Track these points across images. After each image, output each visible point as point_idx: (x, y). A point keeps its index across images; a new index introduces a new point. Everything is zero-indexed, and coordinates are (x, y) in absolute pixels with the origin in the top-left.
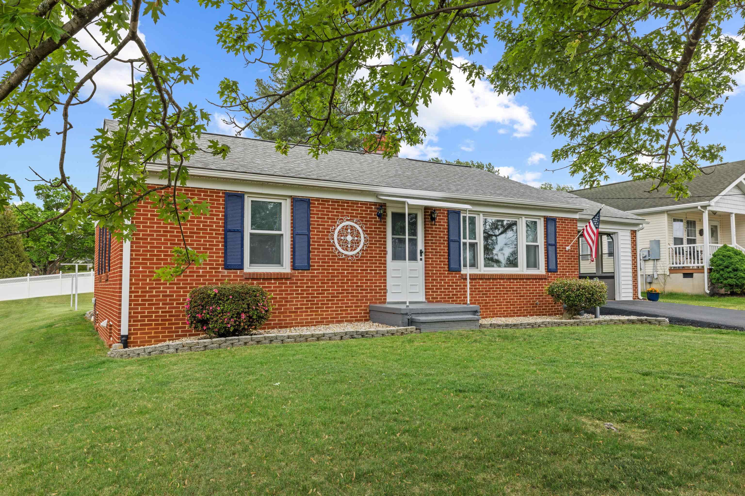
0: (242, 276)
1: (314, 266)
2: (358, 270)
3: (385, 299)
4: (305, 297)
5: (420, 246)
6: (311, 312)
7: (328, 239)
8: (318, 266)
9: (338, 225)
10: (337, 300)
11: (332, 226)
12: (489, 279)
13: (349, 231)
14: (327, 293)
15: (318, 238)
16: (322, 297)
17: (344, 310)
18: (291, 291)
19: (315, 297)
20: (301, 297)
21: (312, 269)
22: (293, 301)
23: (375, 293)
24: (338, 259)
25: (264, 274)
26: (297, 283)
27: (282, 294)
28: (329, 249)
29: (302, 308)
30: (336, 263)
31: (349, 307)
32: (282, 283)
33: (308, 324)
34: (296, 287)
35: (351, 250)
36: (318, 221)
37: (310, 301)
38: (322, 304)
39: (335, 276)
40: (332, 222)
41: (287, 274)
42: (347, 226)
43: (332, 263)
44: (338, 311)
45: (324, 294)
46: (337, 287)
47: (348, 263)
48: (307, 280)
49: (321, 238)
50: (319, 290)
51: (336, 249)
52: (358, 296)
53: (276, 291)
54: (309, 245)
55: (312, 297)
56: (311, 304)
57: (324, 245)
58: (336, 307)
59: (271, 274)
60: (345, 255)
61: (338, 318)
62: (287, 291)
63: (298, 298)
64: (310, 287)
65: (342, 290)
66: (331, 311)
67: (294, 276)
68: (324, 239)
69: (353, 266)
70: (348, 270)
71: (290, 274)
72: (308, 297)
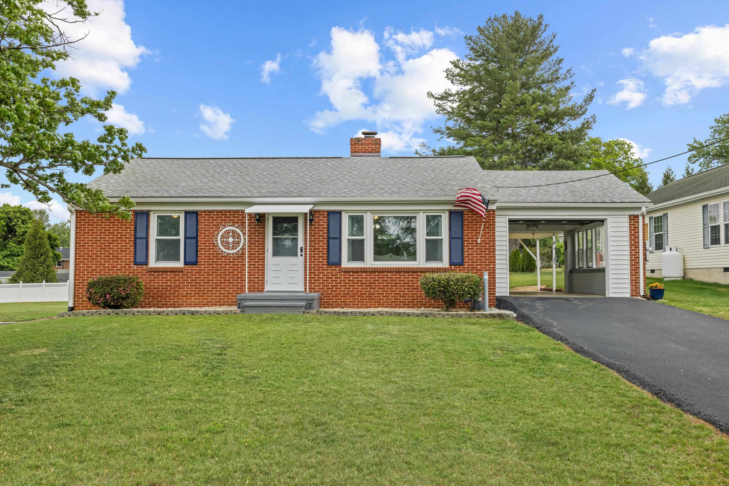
0: (147, 270)
1: (201, 262)
2: (239, 265)
3: (264, 288)
4: (194, 286)
5: (301, 244)
6: (198, 296)
7: (213, 241)
8: (204, 262)
9: (221, 230)
10: (220, 288)
11: (216, 231)
13: (231, 234)
14: (212, 283)
15: (204, 241)
16: (207, 286)
17: (226, 296)
18: (182, 280)
19: (202, 286)
20: (191, 286)
21: (200, 265)
22: (184, 288)
23: (253, 283)
24: (221, 257)
25: (162, 268)
26: (188, 275)
27: (176, 283)
28: (214, 249)
29: (192, 294)
30: (220, 259)
31: (230, 294)
32: (176, 275)
33: (196, 305)
34: (187, 278)
35: (233, 249)
36: (205, 228)
37: (198, 288)
38: (207, 291)
39: (219, 270)
40: (216, 228)
41: (179, 268)
42: (229, 230)
43: (216, 259)
44: (221, 296)
45: (209, 283)
46: (220, 278)
47: (230, 259)
48: (195, 272)
49: (207, 241)
50: (205, 280)
51: (220, 249)
53: (172, 280)
54: (197, 246)
55: (199, 286)
56: (199, 291)
57: (210, 246)
58: (219, 294)
59: (167, 268)
60: (227, 253)
61: (221, 302)
62: (180, 280)
63: (188, 286)
64: (198, 278)
65: (224, 280)
66: (215, 296)
68: (210, 241)
69: (234, 262)
70: (230, 265)
71: (182, 268)
72: (196, 286)
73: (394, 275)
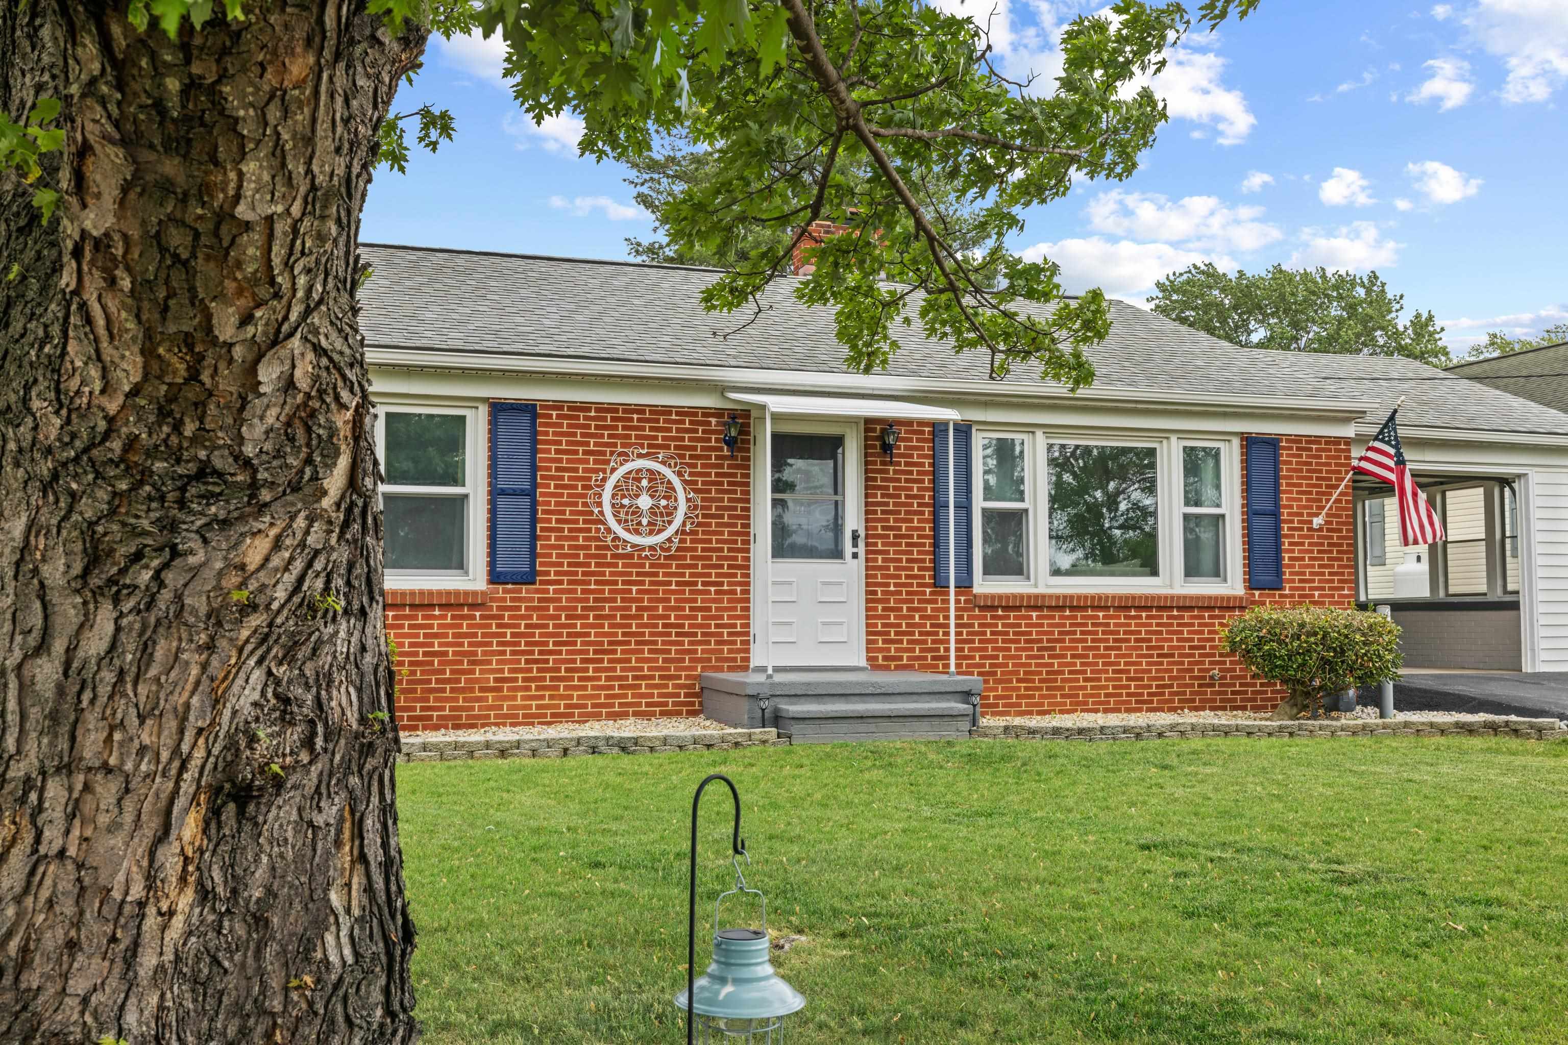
1: (548, 573)
2: (669, 583)
3: (747, 659)
4: (523, 653)
5: (853, 520)
6: (538, 688)
7: (585, 505)
8: (557, 573)
9: (613, 470)
10: (610, 661)
11: (596, 471)
12: (1061, 608)
13: (644, 483)
14: (583, 643)
15: (557, 504)
16: (568, 652)
17: (629, 687)
18: (484, 635)
19: (551, 652)
20: (513, 653)
21: (542, 582)
22: (489, 662)
23: (718, 643)
24: (614, 556)
25: (412, 593)
26: (502, 617)
27: (462, 644)
28: (589, 531)
29: (515, 680)
30: (609, 565)
31: (644, 677)
32: (463, 617)
33: (529, 720)
34: (499, 626)
35: (651, 533)
36: (560, 461)
37: (536, 661)
38: (567, 670)
39: (605, 600)
40: (596, 462)
41: (475, 593)
42: (639, 471)
43: (598, 565)
44: (612, 688)
45: (574, 643)
46: (611, 626)
47: (643, 566)
48: (527, 608)
49: (566, 504)
50: (560, 635)
51: (609, 530)
52: (669, 652)
53: (446, 635)
54: (534, 520)
55: (541, 653)
56: (540, 670)
57: (576, 522)
58: (607, 678)
59: (430, 593)
60: (633, 546)
61: (612, 705)
62: (475, 635)
63: (503, 653)
64: (537, 626)
65: (624, 634)
66: (594, 687)
67: (492, 600)
68: (576, 504)
69: (656, 574)
70: (642, 583)
71: (483, 593)
72: (532, 652)
73: (1111, 617)
